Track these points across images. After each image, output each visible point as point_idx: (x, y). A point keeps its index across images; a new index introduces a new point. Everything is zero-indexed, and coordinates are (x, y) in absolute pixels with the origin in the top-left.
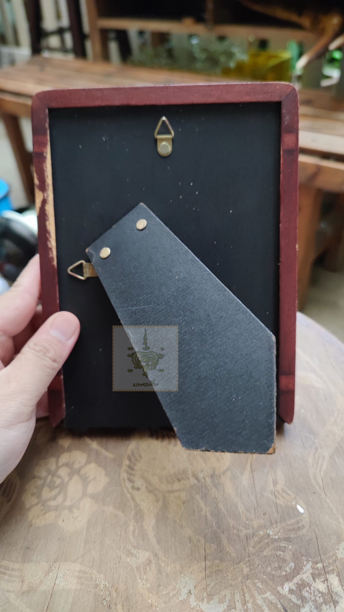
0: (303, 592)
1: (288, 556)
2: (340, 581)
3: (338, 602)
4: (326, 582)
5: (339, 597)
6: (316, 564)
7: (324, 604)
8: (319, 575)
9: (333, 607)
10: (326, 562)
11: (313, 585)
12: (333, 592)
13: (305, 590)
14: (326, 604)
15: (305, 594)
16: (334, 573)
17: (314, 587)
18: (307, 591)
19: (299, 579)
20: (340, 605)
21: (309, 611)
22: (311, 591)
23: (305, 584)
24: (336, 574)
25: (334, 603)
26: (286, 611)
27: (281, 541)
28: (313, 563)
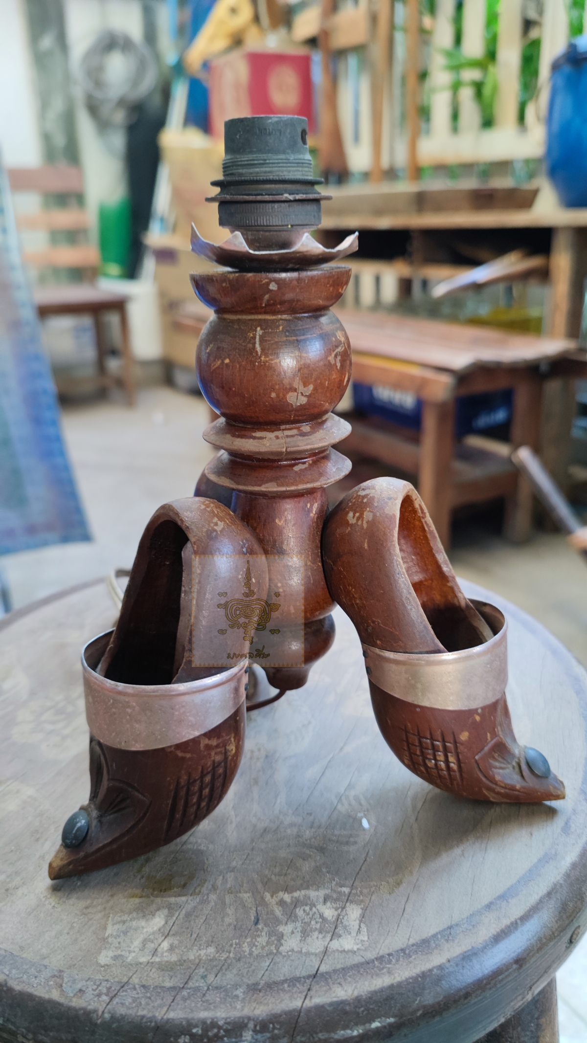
0: (297, 910)
1: (307, 866)
2: (363, 916)
3: (340, 936)
4: (340, 910)
5: (345, 931)
6: (341, 887)
7: (317, 931)
8: (336, 900)
9: (328, 939)
10: (358, 889)
11: (318, 907)
12: (342, 923)
13: (302, 908)
14: (320, 932)
15: (299, 912)
16: (359, 905)
17: (318, 910)
18: (304, 910)
19: (303, 894)
20: (340, 940)
21: (290, 931)
22: (310, 912)
23: (307, 902)
24: (362, 906)
25: (335, 935)
26: (258, 920)
27: (311, 848)
28: (337, 884)
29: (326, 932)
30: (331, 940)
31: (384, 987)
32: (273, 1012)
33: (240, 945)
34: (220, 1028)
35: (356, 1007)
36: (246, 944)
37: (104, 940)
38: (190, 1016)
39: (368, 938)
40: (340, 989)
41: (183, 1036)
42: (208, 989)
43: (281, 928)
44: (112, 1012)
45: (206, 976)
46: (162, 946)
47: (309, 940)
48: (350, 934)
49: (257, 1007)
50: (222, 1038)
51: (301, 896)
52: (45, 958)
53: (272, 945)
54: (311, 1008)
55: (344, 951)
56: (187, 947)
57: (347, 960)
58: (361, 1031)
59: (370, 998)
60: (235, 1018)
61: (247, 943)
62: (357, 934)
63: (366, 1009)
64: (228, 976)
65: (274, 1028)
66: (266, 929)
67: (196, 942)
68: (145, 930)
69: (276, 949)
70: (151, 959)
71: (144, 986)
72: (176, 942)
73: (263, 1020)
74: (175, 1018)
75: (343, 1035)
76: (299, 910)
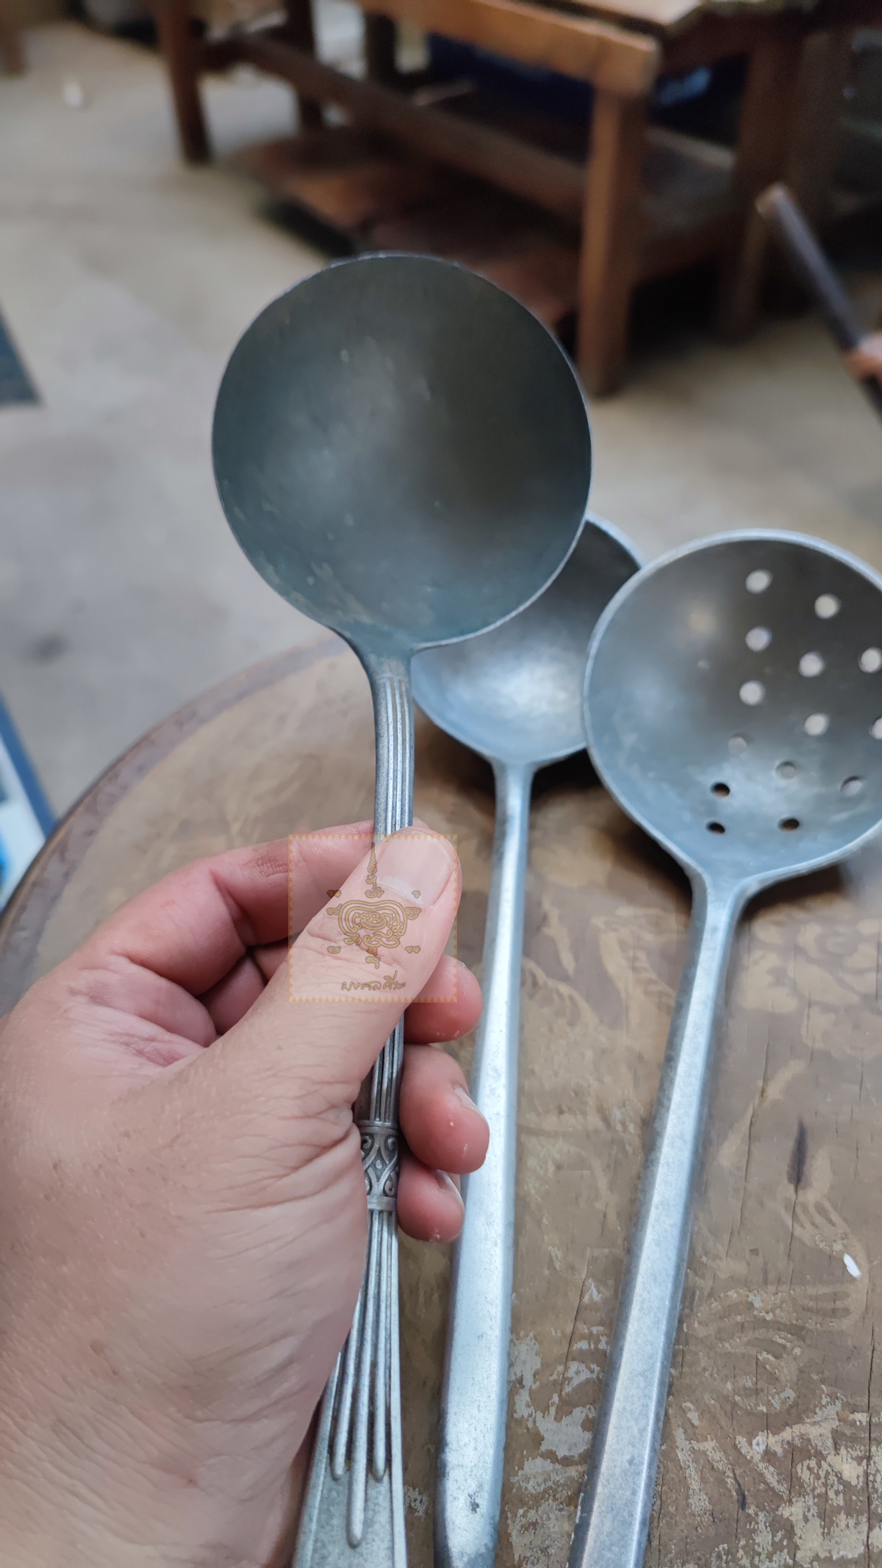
0: (799, 1467)
1: (786, 1370)
4: (865, 1461)
6: (853, 1413)
7: (843, 1512)
8: (853, 1440)
9: (865, 1527)
11: (829, 1459)
12: (876, 1491)
13: (806, 1463)
14: (849, 1514)
15: (803, 1473)
17: (830, 1466)
18: (809, 1468)
19: (798, 1433)
21: (801, 1516)
22: (820, 1472)
23: (809, 1450)
26: (744, 1497)
27: (779, 1329)
28: (845, 1405)
29: (860, 1513)
30: (870, 1529)
33: (730, 1553)
36: (741, 1552)
43: (785, 1511)
47: (836, 1532)
51: (797, 1439)
53: (781, 1551)
61: (743, 1548)
66: (761, 1516)
69: (790, 1558)
76: (802, 1469)
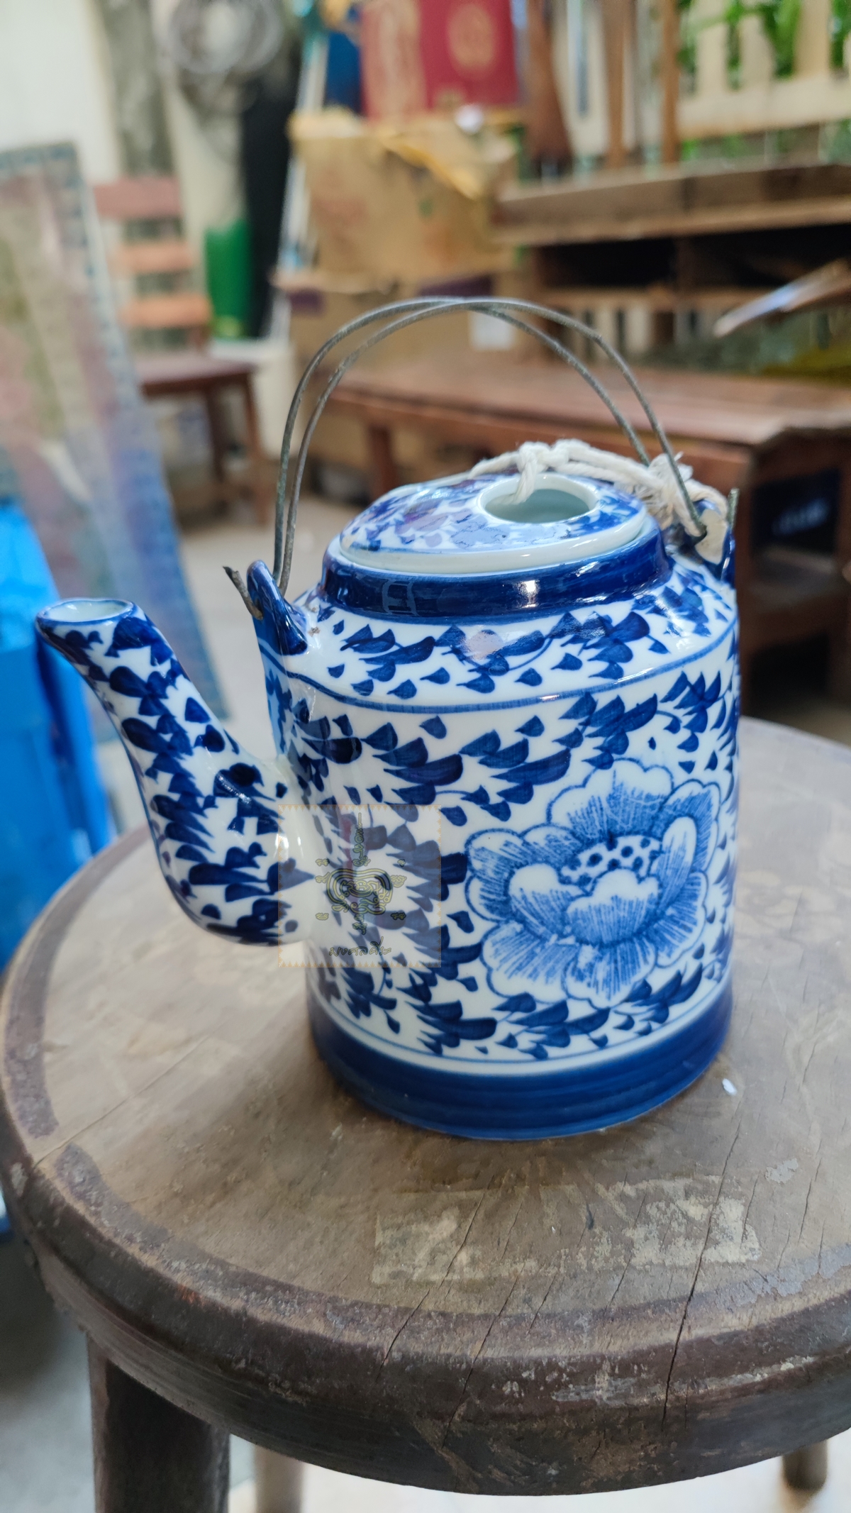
0: (648, 1208)
1: (652, 1147)
2: (747, 1215)
3: (717, 1243)
4: (711, 1206)
5: (725, 1236)
6: (708, 1175)
7: (682, 1236)
8: (703, 1194)
9: (701, 1247)
10: (733, 1177)
11: (678, 1203)
12: (718, 1225)
13: (655, 1204)
14: (688, 1237)
15: (652, 1210)
16: (739, 1199)
17: (677, 1207)
18: (658, 1208)
19: (653, 1184)
20: (719, 1248)
21: (642, 1236)
22: (668, 1210)
23: (660, 1195)
24: (744, 1201)
25: (709, 1242)
26: (592, 1221)
28: (701, 1172)
29: (696, 1238)
30: (705, 1248)
31: (795, 1313)
32: (636, 1348)
33: (571, 1256)
34: (561, 1371)
35: (756, 1341)
36: (580, 1255)
37: (375, 1252)
38: (517, 1354)
39: (760, 1245)
40: (730, 1316)
41: (509, 1382)
42: (536, 1316)
43: (629, 1233)
44: (404, 1349)
45: (530, 1299)
46: (459, 1258)
47: (672, 1248)
48: (732, 1239)
49: (612, 1341)
50: (566, 1385)
51: (651, 1188)
52: (294, 1277)
53: (619, 1256)
54: (692, 1342)
55: (727, 1263)
56: (494, 1259)
57: (734, 1276)
58: (766, 1376)
59: (777, 1328)
60: (582, 1357)
61: (582, 1253)
62: (742, 1240)
63: (771, 1344)
64: (562, 1300)
65: (640, 1370)
66: (606, 1234)
67: (507, 1253)
68: (431, 1237)
69: (625, 1262)
70: (447, 1276)
71: (443, 1314)
72: (478, 1253)
73: (622, 1359)
74: (495, 1357)
75: (741, 1381)
76: (651, 1208)
